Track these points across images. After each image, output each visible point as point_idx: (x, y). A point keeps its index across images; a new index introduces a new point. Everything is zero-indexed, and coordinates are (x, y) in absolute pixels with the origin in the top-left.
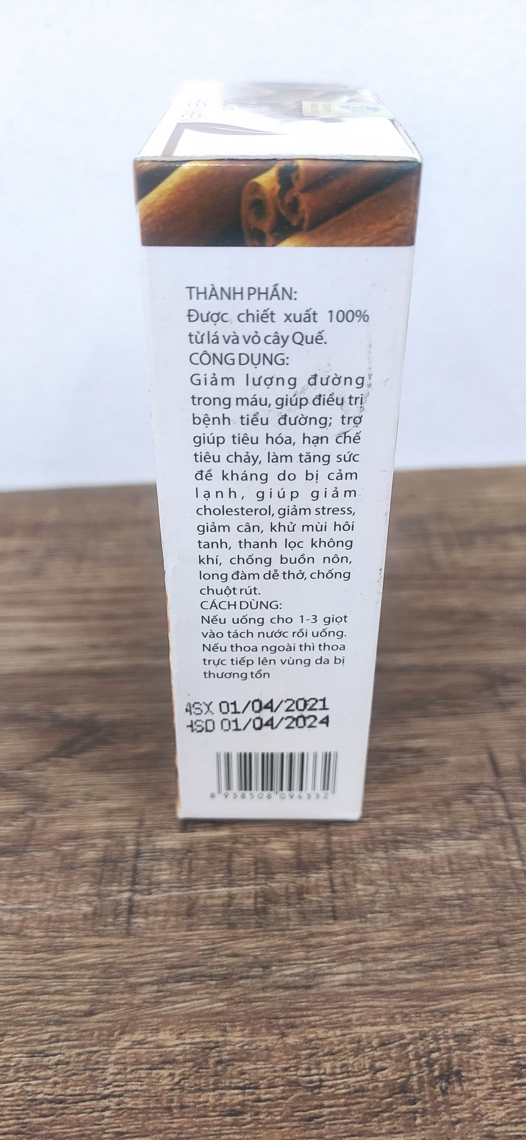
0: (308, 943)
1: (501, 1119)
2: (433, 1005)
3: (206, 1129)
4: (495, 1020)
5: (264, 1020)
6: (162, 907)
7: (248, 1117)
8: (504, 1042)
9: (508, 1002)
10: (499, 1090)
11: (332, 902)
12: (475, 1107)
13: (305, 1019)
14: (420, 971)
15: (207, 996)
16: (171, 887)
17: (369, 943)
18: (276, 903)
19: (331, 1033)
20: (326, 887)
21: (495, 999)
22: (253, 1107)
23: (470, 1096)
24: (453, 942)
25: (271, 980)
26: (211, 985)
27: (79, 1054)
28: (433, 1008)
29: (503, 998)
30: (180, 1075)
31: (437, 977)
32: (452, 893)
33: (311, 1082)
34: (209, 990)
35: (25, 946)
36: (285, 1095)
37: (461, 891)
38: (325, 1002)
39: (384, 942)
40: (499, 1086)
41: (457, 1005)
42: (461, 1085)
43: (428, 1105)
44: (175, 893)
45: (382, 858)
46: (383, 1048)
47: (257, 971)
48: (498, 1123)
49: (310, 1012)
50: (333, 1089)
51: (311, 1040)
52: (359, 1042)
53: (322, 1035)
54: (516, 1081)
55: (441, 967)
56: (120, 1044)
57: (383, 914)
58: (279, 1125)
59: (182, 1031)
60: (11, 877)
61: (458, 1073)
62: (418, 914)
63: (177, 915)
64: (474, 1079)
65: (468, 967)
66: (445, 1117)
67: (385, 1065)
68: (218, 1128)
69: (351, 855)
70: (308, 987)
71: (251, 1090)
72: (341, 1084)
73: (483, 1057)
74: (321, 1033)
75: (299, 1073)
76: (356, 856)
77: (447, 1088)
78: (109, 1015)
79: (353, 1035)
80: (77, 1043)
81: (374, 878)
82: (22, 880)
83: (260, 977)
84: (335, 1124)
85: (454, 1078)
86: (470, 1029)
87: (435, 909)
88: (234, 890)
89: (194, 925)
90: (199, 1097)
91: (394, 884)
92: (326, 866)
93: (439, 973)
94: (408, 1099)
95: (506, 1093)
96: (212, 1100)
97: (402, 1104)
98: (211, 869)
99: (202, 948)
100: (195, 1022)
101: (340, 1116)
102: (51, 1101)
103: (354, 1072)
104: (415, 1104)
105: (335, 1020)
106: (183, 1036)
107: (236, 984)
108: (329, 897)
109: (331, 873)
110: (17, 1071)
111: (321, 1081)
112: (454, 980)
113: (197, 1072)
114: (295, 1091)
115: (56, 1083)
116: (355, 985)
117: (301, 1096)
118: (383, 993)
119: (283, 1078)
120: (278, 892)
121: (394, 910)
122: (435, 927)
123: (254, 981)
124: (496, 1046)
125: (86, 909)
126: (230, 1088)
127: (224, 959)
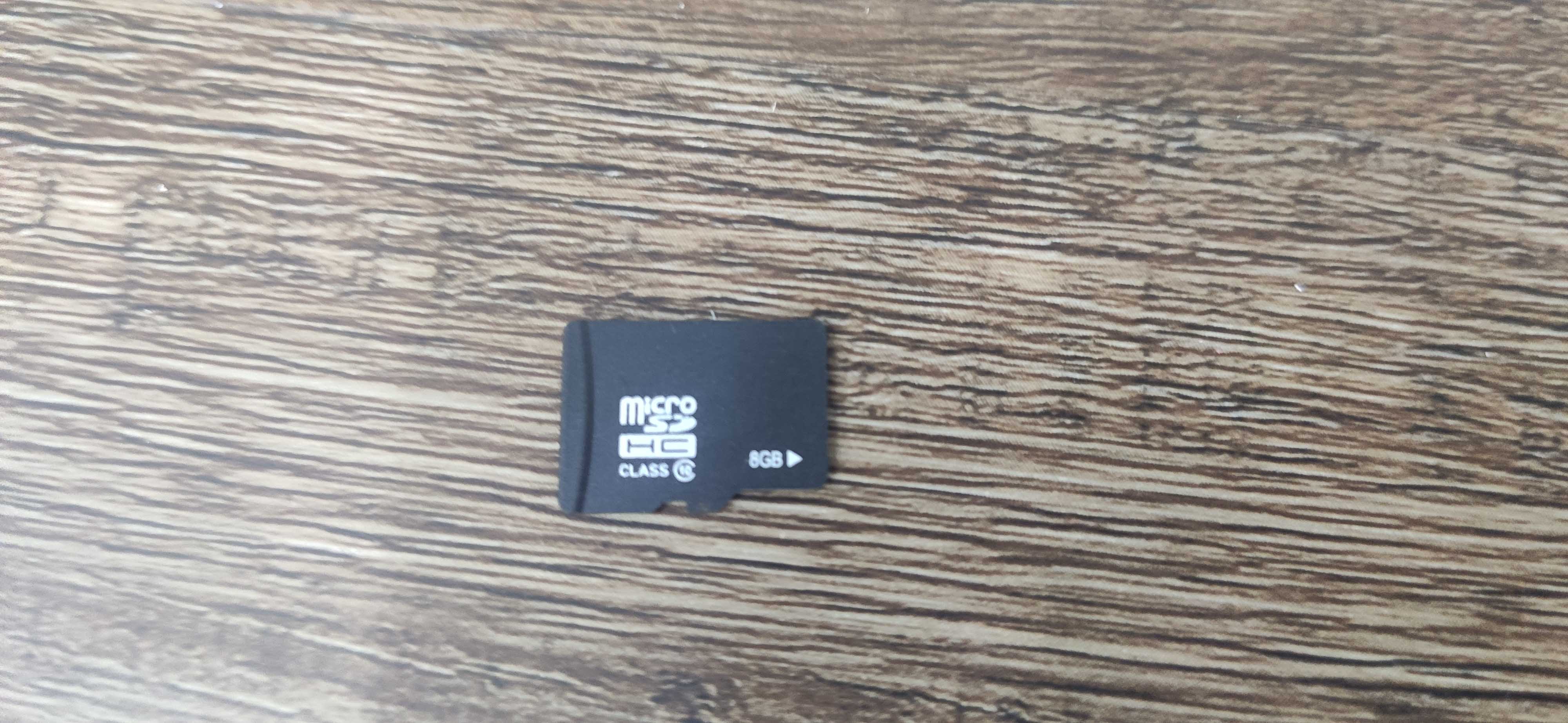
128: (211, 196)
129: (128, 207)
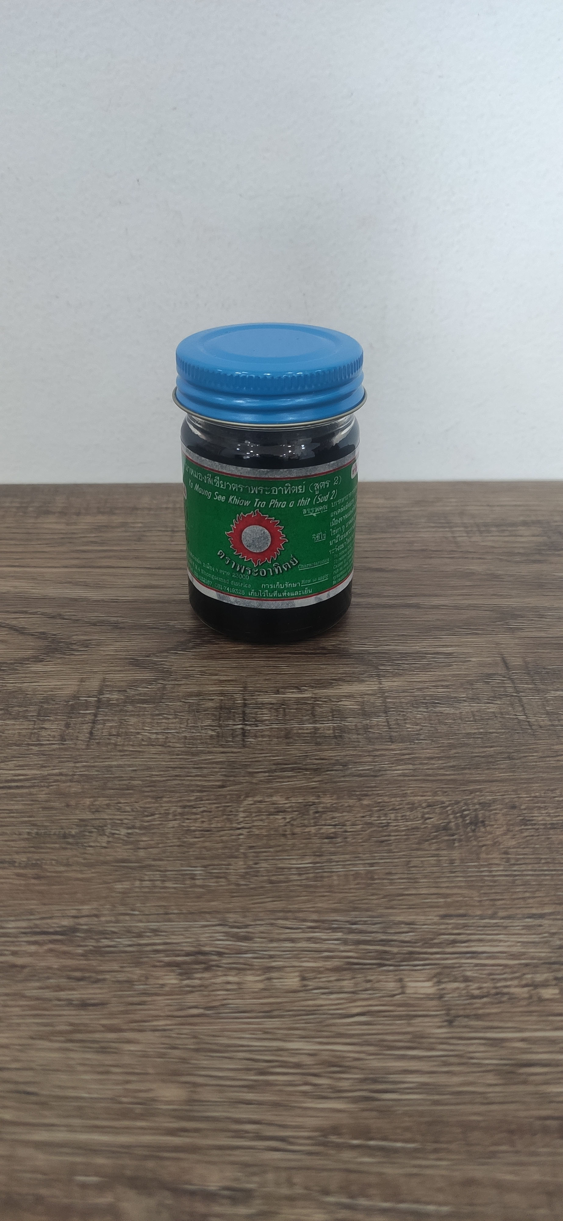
128: (464, 976)
129: (434, 983)
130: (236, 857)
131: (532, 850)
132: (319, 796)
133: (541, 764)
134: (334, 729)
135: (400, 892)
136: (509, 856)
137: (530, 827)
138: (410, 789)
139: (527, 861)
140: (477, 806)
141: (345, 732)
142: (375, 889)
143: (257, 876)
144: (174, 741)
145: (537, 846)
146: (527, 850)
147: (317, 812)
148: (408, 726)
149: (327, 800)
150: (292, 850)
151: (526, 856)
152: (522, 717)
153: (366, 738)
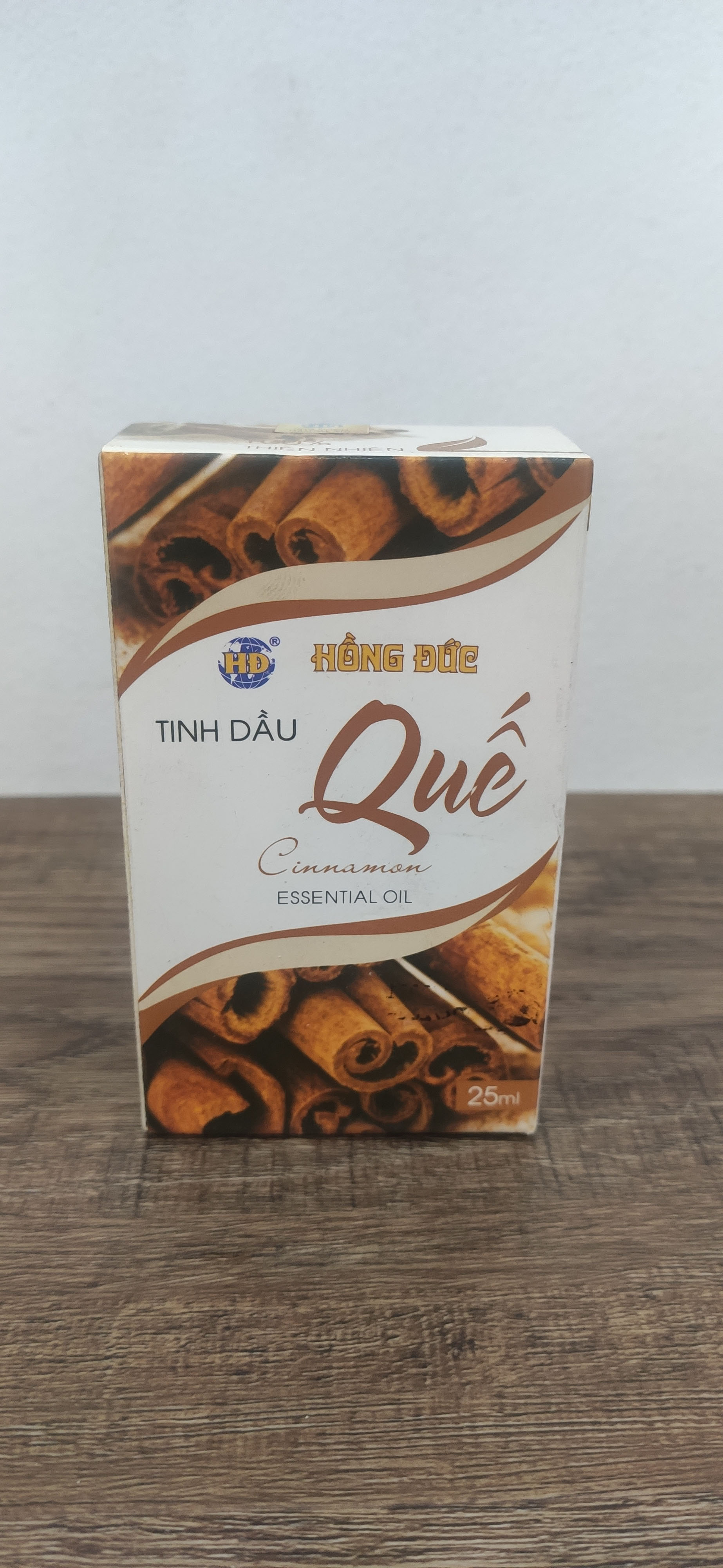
0: (325, 1227)
1: (512, 1382)
2: (451, 1282)
3: (211, 1385)
4: (512, 1297)
5: (275, 1292)
6: (174, 1192)
7: (254, 1376)
8: (519, 1316)
9: (526, 1282)
10: (512, 1357)
11: (352, 1192)
12: (486, 1371)
13: (318, 1292)
14: (439, 1253)
15: (217, 1270)
16: (184, 1176)
17: (388, 1228)
18: (293, 1191)
19: (343, 1304)
20: (347, 1178)
21: (513, 1279)
22: (259, 1367)
23: (482, 1362)
24: (474, 1229)
25: (284, 1258)
26: (222, 1261)
27: (82, 1321)
28: (449, 1285)
29: (521, 1278)
30: (187, 1339)
31: (455, 1259)
32: (477, 1186)
33: (321, 1346)
34: (219, 1266)
35: (26, 1225)
36: (293, 1357)
37: (485, 1185)
38: (338, 1278)
39: (403, 1227)
40: (511, 1354)
41: (473, 1283)
42: (473, 1352)
43: (438, 1369)
44: (186, 1181)
45: (407, 1154)
46: (396, 1318)
47: (271, 1250)
48: (509, 1385)
49: (323, 1286)
50: (343, 1353)
51: (323, 1310)
52: (372, 1312)
53: (334, 1307)
54: (530, 1350)
55: (461, 1249)
56: (125, 1312)
57: (404, 1203)
58: (287, 1383)
59: (190, 1301)
60: (11, 1163)
61: (471, 1342)
62: (440, 1204)
63: (189, 1200)
64: (487, 1347)
65: (488, 1250)
66: (456, 1379)
67: (397, 1333)
68: (224, 1385)
69: (375, 1151)
70: (322, 1265)
71: (259, 1353)
72: (351, 1349)
73: (497, 1329)
74: (333, 1304)
75: (309, 1338)
76: (379, 1152)
77: (459, 1354)
78: (115, 1286)
79: (365, 1307)
80: (79, 1310)
81: (396, 1171)
82: (23, 1167)
83: (274, 1255)
84: (343, 1383)
85: (467, 1346)
86: (486, 1304)
87: (459, 1200)
88: (249, 1179)
89: (204, 1209)
90: (205, 1358)
91: (417, 1177)
92: (348, 1160)
93: (457, 1255)
94: (419, 1363)
95: (518, 1360)
96: (218, 1361)
97: (413, 1367)
98: (225, 1161)
99: (213, 1229)
100: (203, 1293)
101: (349, 1377)
102: (51, 1361)
103: (365, 1339)
104: (426, 1367)
105: (348, 1293)
106: (191, 1305)
107: (248, 1260)
108: (349, 1187)
109: (351, 1167)
110: (16, 1335)
111: (331, 1346)
112: (472, 1261)
113: (204, 1337)
114: (305, 1354)
115: (56, 1346)
116: (370, 1264)
117: (310, 1359)
118: (399, 1270)
119: (292, 1342)
120: (296, 1182)
121: (416, 1199)
122: (457, 1215)
123: (267, 1258)
124: (511, 1320)
125: (92, 1193)
126: (237, 1351)
127: (237, 1239)
130: (96, 1408)
131: (538, 1389)
132: (234, 1301)
133: (566, 1240)
134: (272, 1185)
135: (333, 1466)
136: (504, 1401)
137: (539, 1349)
138: (371, 1285)
139: (530, 1409)
140: (466, 1315)
141: (287, 1190)
142: (298, 1461)
143: (122, 1440)
144: (35, 1206)
145: (547, 1382)
146: (532, 1389)
147: (228, 1328)
148: (380, 1178)
149: (246, 1307)
150: (182, 1394)
151: (529, 1401)
152: (546, 1163)
153: (317, 1200)
